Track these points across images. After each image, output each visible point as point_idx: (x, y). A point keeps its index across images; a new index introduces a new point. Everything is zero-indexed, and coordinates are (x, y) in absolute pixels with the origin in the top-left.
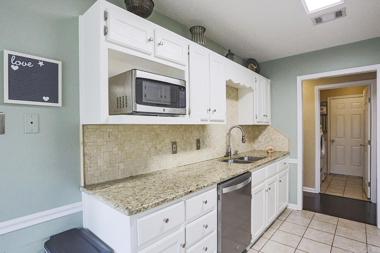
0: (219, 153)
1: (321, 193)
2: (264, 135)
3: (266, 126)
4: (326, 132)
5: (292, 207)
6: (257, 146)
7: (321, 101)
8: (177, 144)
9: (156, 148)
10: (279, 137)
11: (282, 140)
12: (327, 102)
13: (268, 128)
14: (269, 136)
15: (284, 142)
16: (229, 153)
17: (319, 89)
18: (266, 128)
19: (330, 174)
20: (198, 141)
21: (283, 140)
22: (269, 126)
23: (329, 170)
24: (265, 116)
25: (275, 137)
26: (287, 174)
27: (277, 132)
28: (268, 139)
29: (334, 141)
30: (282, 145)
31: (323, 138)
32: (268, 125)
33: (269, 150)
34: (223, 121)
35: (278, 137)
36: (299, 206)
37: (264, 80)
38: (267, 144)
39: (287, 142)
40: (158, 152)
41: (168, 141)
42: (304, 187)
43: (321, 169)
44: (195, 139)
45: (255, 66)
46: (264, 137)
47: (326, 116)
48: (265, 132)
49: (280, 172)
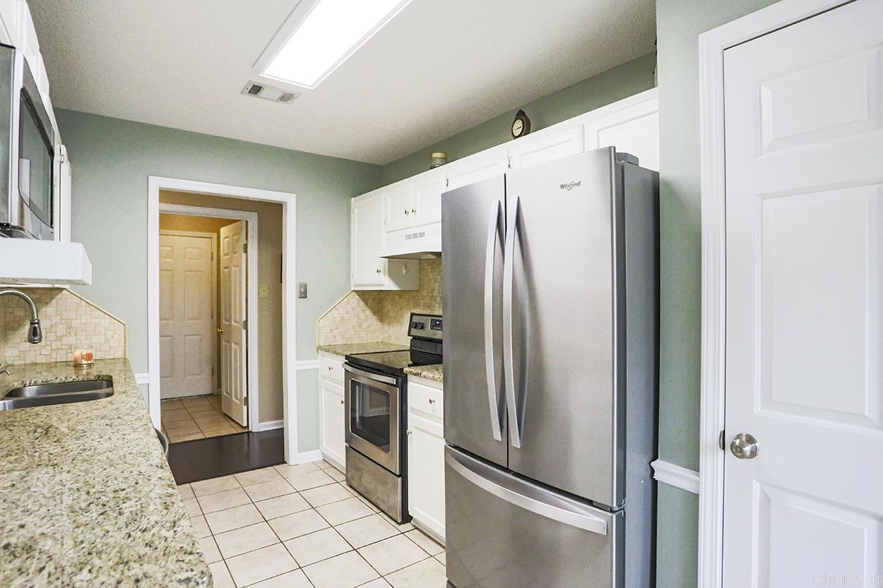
3: (53, 292)
10: (98, 321)
11: (105, 330)
13: (58, 297)
14: (61, 319)
15: (110, 333)
18: (52, 298)
21: (108, 329)
22: (64, 292)
25: (84, 322)
27: (89, 308)
30: (107, 341)
32: (61, 289)
33: (83, 357)
35: (94, 321)
39: (120, 333)
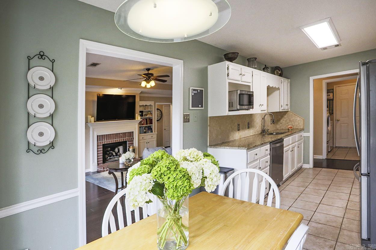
0: (258, 131)
1: (328, 158)
2: (286, 118)
4: (333, 113)
5: (305, 166)
6: (279, 126)
7: (328, 89)
8: (240, 125)
9: (232, 128)
10: (296, 118)
12: (333, 89)
13: (288, 113)
14: (288, 118)
16: (264, 130)
17: (326, 82)
18: (286, 113)
19: (336, 147)
20: (249, 124)
21: (299, 121)
23: (334, 144)
24: (287, 105)
25: (293, 119)
26: (302, 143)
27: (295, 115)
28: (288, 121)
29: (339, 120)
30: (298, 124)
31: (329, 118)
32: (288, 111)
33: (290, 128)
34: (265, 111)
36: (311, 165)
37: (286, 81)
38: (287, 125)
39: (302, 121)
40: (233, 130)
41: (236, 124)
42: (314, 156)
43: (327, 142)
44: (247, 122)
45: (280, 71)
46: (285, 120)
47: (332, 100)
48: (286, 116)
49: (298, 141)
